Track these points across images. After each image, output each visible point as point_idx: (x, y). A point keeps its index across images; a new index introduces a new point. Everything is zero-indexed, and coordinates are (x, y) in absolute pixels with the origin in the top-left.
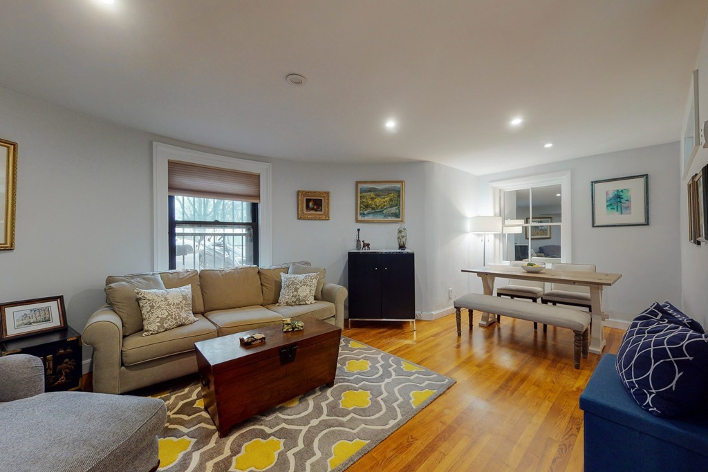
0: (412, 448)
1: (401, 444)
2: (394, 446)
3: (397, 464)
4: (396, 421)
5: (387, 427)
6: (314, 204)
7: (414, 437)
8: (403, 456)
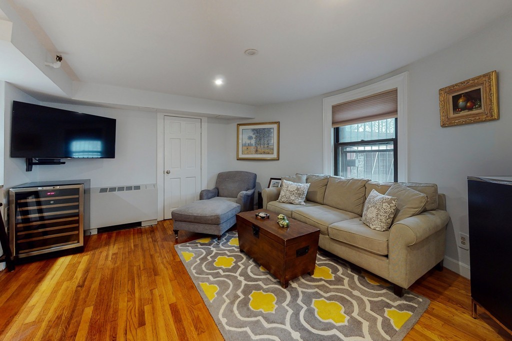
0: (193, 328)
1: (201, 322)
2: (201, 317)
3: (186, 315)
4: (224, 324)
5: (220, 316)
6: (467, 101)
7: (203, 334)
8: (190, 320)
